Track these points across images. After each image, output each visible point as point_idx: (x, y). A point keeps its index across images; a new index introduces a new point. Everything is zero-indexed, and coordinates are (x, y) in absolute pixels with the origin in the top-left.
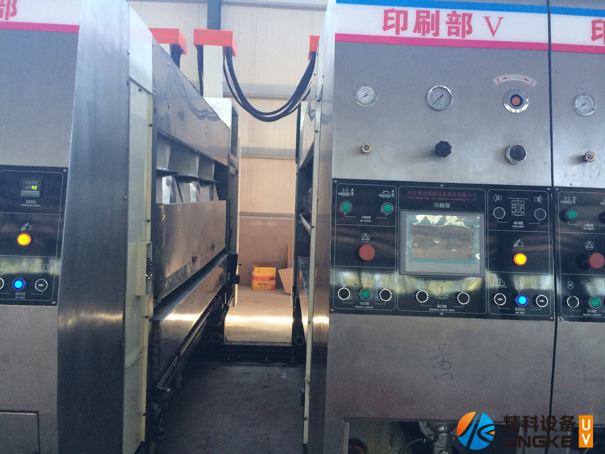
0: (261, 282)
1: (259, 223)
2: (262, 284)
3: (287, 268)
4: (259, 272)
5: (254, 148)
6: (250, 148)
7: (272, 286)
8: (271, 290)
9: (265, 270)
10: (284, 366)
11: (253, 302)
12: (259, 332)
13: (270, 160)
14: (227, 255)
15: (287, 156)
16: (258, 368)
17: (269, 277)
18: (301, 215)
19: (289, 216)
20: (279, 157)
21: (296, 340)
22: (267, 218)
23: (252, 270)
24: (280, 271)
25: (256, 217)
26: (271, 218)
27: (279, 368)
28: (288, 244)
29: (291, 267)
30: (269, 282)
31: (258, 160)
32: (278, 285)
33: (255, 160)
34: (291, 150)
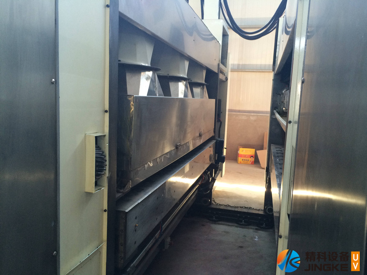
0: (244, 158)
1: (244, 118)
2: (245, 160)
3: (263, 150)
4: (243, 151)
5: (242, 65)
6: (240, 64)
7: (252, 162)
8: (251, 164)
9: (247, 151)
10: (256, 229)
11: (238, 172)
12: (240, 197)
13: (253, 73)
14: (215, 141)
15: (266, 70)
16: (236, 228)
17: (250, 155)
18: (275, 111)
19: (266, 112)
20: (260, 71)
21: (267, 210)
22: (250, 114)
23: (238, 150)
24: (258, 152)
25: (242, 113)
26: (252, 114)
27: (253, 230)
28: (264, 133)
29: (266, 149)
30: (250, 159)
31: (245, 73)
32: (256, 161)
33: (243, 73)
34: (269, 65)
